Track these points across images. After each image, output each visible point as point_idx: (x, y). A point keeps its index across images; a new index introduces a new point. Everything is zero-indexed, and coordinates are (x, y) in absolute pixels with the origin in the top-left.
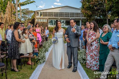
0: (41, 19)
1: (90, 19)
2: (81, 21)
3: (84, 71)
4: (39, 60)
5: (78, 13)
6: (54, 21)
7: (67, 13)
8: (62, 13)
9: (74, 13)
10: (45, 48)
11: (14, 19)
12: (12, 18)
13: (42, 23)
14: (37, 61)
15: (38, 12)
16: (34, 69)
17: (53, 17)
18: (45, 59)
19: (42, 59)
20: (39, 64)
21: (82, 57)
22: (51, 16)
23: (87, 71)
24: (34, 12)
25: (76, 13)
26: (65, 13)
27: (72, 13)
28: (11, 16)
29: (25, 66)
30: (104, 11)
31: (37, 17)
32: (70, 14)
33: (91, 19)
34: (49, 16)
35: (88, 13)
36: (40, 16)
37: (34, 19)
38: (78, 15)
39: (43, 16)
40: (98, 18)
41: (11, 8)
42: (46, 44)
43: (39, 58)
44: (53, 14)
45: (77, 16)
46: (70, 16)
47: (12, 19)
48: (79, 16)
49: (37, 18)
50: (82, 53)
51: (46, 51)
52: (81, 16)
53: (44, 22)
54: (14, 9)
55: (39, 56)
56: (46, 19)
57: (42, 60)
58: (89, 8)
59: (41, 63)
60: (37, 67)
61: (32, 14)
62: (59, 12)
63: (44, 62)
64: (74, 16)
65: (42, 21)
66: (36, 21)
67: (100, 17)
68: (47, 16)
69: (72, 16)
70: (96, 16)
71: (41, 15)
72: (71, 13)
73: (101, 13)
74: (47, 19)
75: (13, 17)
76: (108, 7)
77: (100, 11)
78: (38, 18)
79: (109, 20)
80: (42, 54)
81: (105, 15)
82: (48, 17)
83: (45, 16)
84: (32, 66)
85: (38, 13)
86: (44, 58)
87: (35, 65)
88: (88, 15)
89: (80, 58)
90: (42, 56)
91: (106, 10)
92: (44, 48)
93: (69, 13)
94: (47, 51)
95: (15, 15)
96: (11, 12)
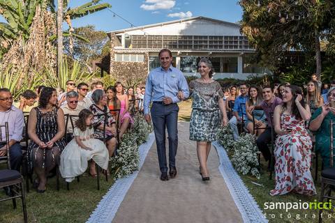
1: (266, 53)
2: (240, 61)
3: (250, 195)
4: (121, 164)
5: (231, 37)
7: (201, 37)
9: (221, 37)
11: (53, 56)
12: (47, 51)
13: (129, 65)
14: (113, 169)
15: (121, 36)
16: (105, 191)
18: (135, 162)
19: (129, 162)
20: (119, 176)
21: (245, 157)
22: (155, 46)
24: (109, 35)
25: (226, 37)
26: (196, 37)
27: (216, 37)
28: (45, 47)
30: (307, 28)
31: (116, 48)
32: (208, 39)
33: (269, 52)
34: (150, 46)
35: (262, 35)
36: (126, 47)
37: (109, 54)
39: (134, 46)
40: (291, 49)
41: (45, 26)
43: (120, 159)
44: (163, 39)
45: (231, 47)
46: (211, 46)
47: (48, 55)
48: (236, 47)
49: (117, 53)
50: (244, 145)
51: (141, 142)
52: (240, 46)
53: (135, 64)
54: (54, 27)
55: (120, 154)
56: (141, 54)
57: (128, 164)
58: (264, 22)
59: (124, 174)
60: (115, 185)
61: (104, 42)
63: (134, 170)
64: (221, 47)
65: (130, 59)
66: (115, 59)
67: (295, 46)
68: (145, 46)
69: (216, 46)
70: (283, 44)
71: (127, 45)
72: (211, 37)
73: (300, 34)
74: (144, 53)
75: (49, 48)
77: (295, 29)
78: (119, 51)
80: (128, 149)
81: (311, 42)
82: (147, 50)
83: (140, 46)
84: (100, 182)
85: (119, 38)
86: (133, 160)
87: (107, 180)
88: (261, 41)
89: (239, 160)
90: (129, 153)
91: (313, 25)
92: (135, 134)
93: (206, 37)
94: (144, 142)
95: (54, 43)
96: (46, 36)
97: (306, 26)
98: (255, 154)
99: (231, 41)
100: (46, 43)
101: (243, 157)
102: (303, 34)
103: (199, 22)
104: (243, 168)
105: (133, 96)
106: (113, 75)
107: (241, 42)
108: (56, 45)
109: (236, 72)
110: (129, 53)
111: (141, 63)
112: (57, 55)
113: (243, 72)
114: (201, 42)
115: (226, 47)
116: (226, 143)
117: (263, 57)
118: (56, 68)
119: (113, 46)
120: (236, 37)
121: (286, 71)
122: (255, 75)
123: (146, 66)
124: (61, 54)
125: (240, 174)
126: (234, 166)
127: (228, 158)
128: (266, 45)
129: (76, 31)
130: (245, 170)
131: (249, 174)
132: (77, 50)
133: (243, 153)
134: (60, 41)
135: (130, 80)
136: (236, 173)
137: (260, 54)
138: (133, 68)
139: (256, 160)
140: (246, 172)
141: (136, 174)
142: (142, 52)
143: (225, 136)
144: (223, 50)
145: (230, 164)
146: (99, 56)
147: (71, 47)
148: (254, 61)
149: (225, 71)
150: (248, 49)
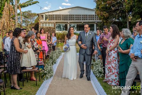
0: (46, 23)
2: (95, 25)
3: (101, 86)
4: (46, 74)
5: (91, 15)
6: (62, 25)
7: (78, 15)
8: (71, 15)
9: (87, 15)
10: (52, 59)
11: (13, 25)
13: (47, 28)
14: (42, 76)
15: (43, 15)
16: (39, 86)
17: (62, 21)
18: (52, 73)
19: (49, 73)
20: (45, 79)
21: (98, 69)
22: (58, 20)
23: (105, 86)
24: (38, 15)
25: (89, 15)
26: (76, 15)
27: (85, 15)
28: (10, 21)
29: (28, 82)
30: (123, 12)
31: (41, 20)
32: (81, 16)
33: (107, 22)
34: (56, 19)
35: (105, 15)
36: (45, 20)
37: (38, 23)
39: (49, 20)
40: (117, 20)
41: (9, 11)
42: (53, 54)
43: (45, 72)
44: (61, 16)
45: (91, 19)
46: (82, 19)
47: (11, 24)
48: (93, 19)
49: (42, 23)
50: (97, 64)
51: (54, 63)
52: (95, 19)
53: (50, 27)
54: (13, 12)
55: (45, 69)
56: (52, 23)
58: (105, 9)
59: (47, 78)
60: (44, 83)
61: (36, 18)
62: (69, 14)
63: (51, 76)
64: (87, 19)
65: (47, 25)
66: (41, 26)
67: (118, 19)
68: (54, 19)
69: (85, 19)
70: (113, 18)
71: (46, 18)
72: (83, 15)
73: (120, 14)
74: (54, 23)
75: (11, 21)
76: (128, 7)
77: (118, 12)
79: (130, 22)
80: (49, 67)
81: (125, 17)
82: (55, 21)
83: (51, 19)
84: (37, 82)
85: (42, 16)
87: (40, 81)
88: (104, 17)
89: (95, 71)
90: (49, 69)
91: (126, 11)
94: (55, 63)
96: (10, 16)
98: (102, 68)
99: (91, 17)
100: (10, 19)
101: (97, 70)
103: (77, 9)
107: (95, 17)
108: (15, 20)
109: (94, 30)
111: (52, 27)
112: (15, 25)
114: (78, 17)
115: (89, 19)
117: (105, 24)
119: (40, 20)
120: (93, 15)
123: (54, 28)
124: (17, 24)
125: (96, 77)
126: (94, 73)
129: (23, 13)
130: (98, 75)
132: (24, 22)
134: (16, 18)
138: (49, 29)
141: (52, 78)
142: (53, 22)
144: (88, 21)
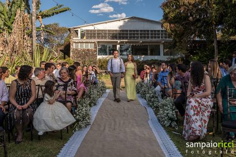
0: (83, 43)
1: (180, 41)
2: (162, 47)
5: (155, 31)
6: (108, 48)
7: (134, 31)
9: (148, 31)
10: (90, 98)
11: (29, 45)
13: (84, 51)
15: (78, 31)
17: (108, 40)
18: (89, 119)
19: (84, 119)
20: (77, 129)
21: (167, 114)
22: (102, 37)
24: (69, 30)
25: (152, 31)
26: (130, 31)
27: (144, 31)
28: (24, 38)
30: (208, 24)
31: (74, 39)
32: (139, 33)
33: (182, 40)
34: (98, 38)
35: (177, 29)
37: (70, 43)
38: (155, 34)
39: (87, 37)
40: (197, 39)
41: (23, 23)
42: (92, 91)
44: (107, 32)
45: (155, 37)
46: (141, 37)
47: (25, 44)
48: (159, 37)
49: (75, 42)
51: (92, 104)
52: (162, 37)
53: (88, 50)
54: (30, 24)
55: (77, 113)
56: (92, 43)
57: (83, 121)
58: (177, 20)
59: (80, 127)
60: (74, 135)
61: (66, 35)
64: (148, 37)
65: (84, 46)
66: (73, 47)
67: (199, 36)
68: (94, 37)
69: (145, 37)
70: (191, 35)
71: (82, 37)
72: (141, 31)
73: (203, 28)
75: (26, 39)
76: (216, 16)
77: (199, 24)
79: (219, 42)
80: (83, 110)
81: (211, 34)
82: (96, 40)
83: (91, 37)
84: (63, 134)
85: (76, 32)
88: (177, 33)
91: (212, 22)
92: (88, 99)
93: (137, 31)
94: (95, 104)
95: (30, 35)
96: (24, 31)
97: (207, 22)
98: (174, 112)
99: (155, 33)
100: (24, 36)
101: (165, 114)
102: (205, 28)
103: (132, 21)
104: (166, 122)
105: (87, 72)
106: (72, 58)
107: (162, 34)
108: (31, 37)
109: (159, 55)
110: (84, 43)
111: (91, 50)
112: (32, 44)
113: (164, 55)
114: (134, 34)
115: (152, 37)
116: (153, 105)
117: (178, 44)
118: (32, 53)
119: (72, 37)
120: (159, 31)
121: (194, 54)
122: (172, 57)
123: (96, 51)
124: (35, 43)
125: (164, 126)
126: (159, 120)
127: (155, 115)
128: (180, 36)
129: (46, 27)
130: (167, 123)
131: (170, 126)
132: (46, 40)
133: (165, 111)
134: (34, 34)
135: (85, 61)
136: (160, 126)
137: (176, 42)
138: (87, 53)
139: (175, 116)
140: (168, 125)
141: (89, 128)
142: (93, 41)
143: (152, 99)
144: (150, 40)
145: (156, 119)
146: (62, 45)
147: (42, 38)
148: (171, 47)
149: (152, 54)
150: (167, 39)
